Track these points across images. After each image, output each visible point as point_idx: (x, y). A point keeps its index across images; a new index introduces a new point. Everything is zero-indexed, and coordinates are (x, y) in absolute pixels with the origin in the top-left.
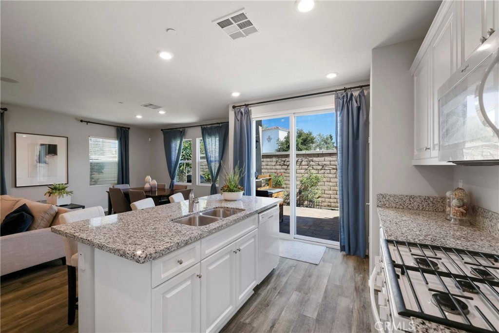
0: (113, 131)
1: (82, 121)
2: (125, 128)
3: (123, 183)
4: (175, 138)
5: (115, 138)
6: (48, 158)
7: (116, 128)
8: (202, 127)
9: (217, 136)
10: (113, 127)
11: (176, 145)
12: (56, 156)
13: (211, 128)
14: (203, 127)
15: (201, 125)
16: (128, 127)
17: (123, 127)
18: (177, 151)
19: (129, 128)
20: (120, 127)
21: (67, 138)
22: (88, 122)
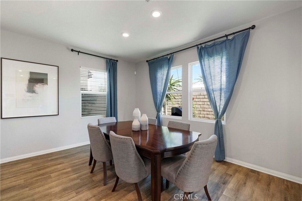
0: (103, 62)
1: (72, 50)
2: (114, 60)
3: (111, 116)
4: (161, 67)
5: (104, 70)
6: (38, 87)
7: (105, 60)
8: (198, 48)
9: (224, 53)
10: (102, 59)
11: (161, 75)
12: (46, 86)
13: (214, 45)
14: (200, 46)
15: (197, 45)
16: (116, 59)
17: (112, 59)
18: (164, 81)
19: (117, 61)
20: (109, 59)
21: (58, 67)
22: (79, 52)
